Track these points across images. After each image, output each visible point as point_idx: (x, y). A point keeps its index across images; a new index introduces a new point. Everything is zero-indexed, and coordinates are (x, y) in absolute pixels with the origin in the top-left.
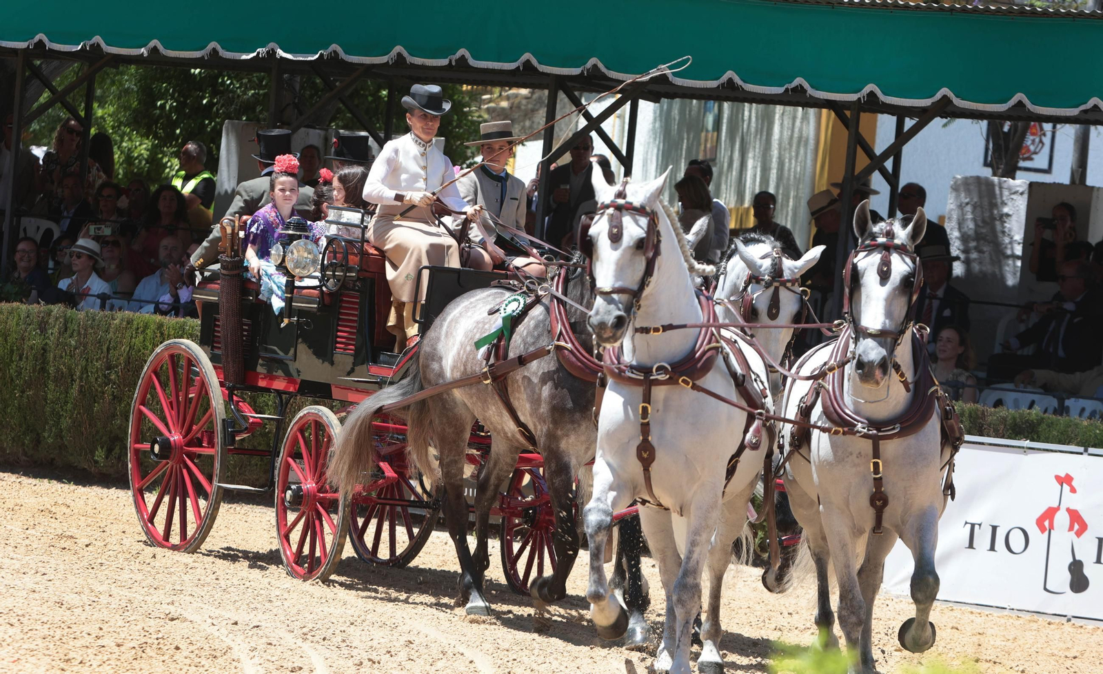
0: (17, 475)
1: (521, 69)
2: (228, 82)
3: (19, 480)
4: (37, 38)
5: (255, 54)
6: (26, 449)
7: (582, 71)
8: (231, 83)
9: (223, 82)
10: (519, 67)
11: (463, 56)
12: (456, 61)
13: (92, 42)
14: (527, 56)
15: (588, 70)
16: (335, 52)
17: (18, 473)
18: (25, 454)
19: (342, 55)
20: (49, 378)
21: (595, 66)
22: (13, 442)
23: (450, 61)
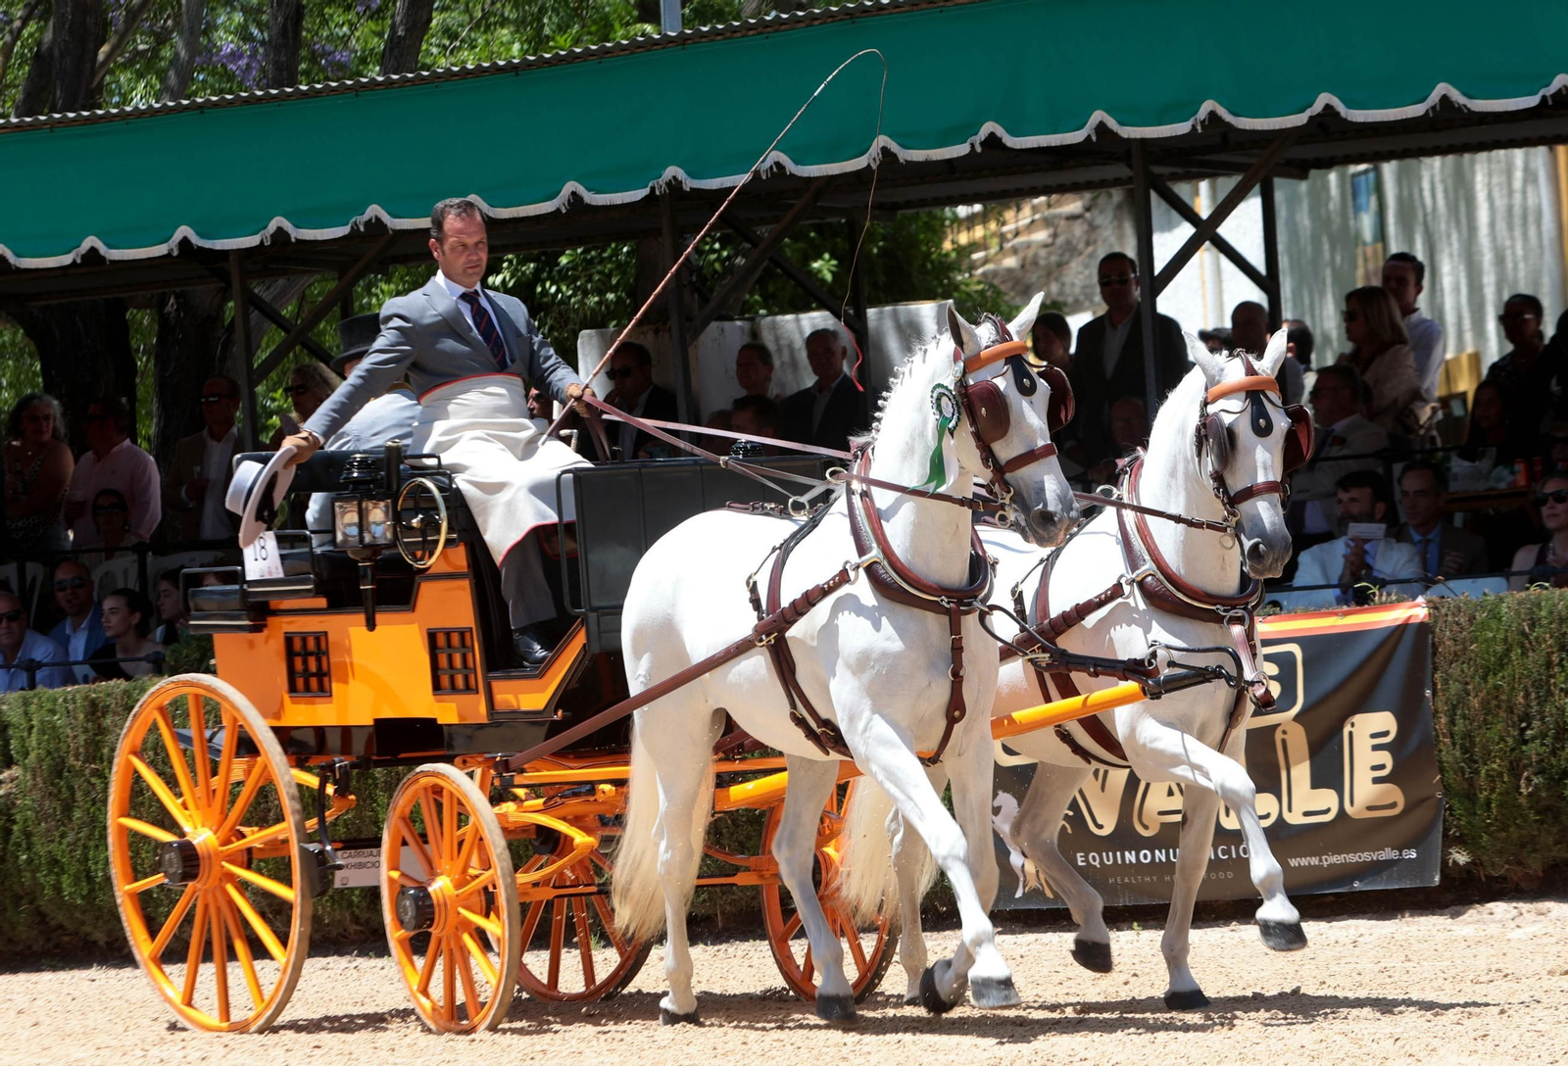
0: (348, 958)
1: (1094, 138)
2: (553, 289)
3: (354, 964)
4: (272, 226)
5: (645, 192)
6: (357, 912)
7: (1194, 127)
8: (559, 290)
9: (545, 292)
10: (1089, 136)
11: (992, 135)
12: (982, 144)
13: (366, 217)
14: (1098, 116)
15: (1203, 122)
16: (778, 164)
17: (350, 954)
18: (356, 920)
19: (791, 167)
20: (376, 786)
21: (1212, 114)
22: (333, 905)
23: (972, 145)
